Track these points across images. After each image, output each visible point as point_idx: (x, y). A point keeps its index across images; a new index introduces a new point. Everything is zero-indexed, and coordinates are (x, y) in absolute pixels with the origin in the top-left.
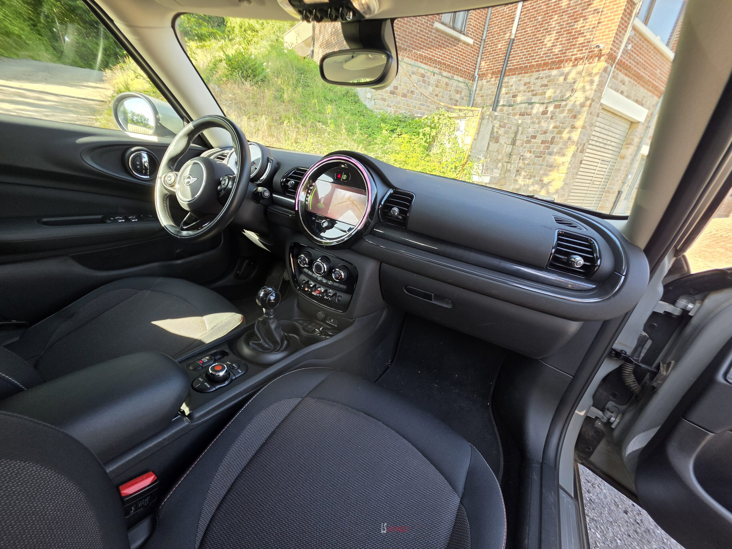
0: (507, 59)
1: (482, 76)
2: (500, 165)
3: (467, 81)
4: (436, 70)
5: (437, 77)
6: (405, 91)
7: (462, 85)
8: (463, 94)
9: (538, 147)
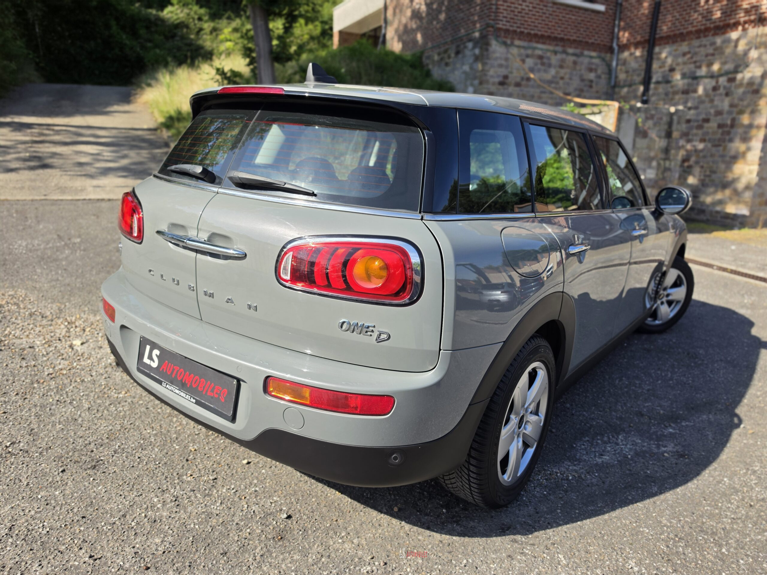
0: (654, 26)
1: (623, 48)
2: (654, 164)
3: (603, 55)
4: (559, 49)
5: (559, 56)
6: (518, 80)
7: (596, 61)
8: (599, 72)
9: (714, 133)
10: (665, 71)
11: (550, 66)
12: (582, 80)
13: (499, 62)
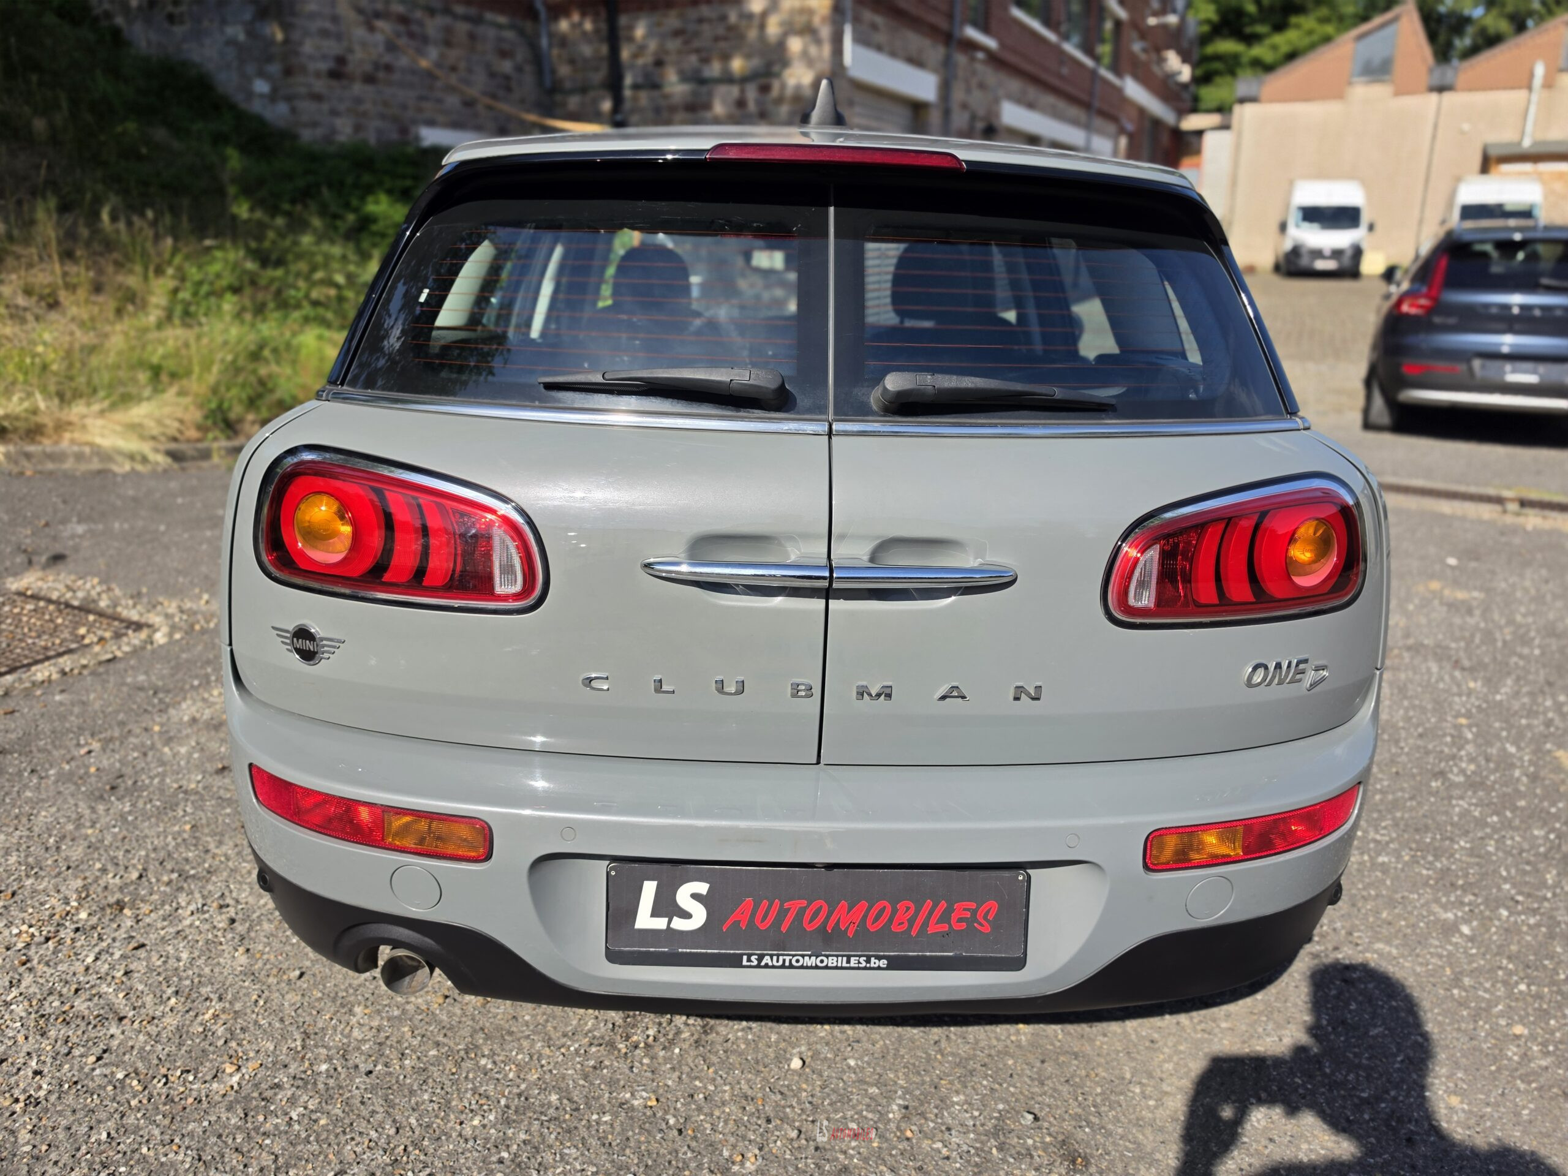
10: (645, 66)
11: (425, 40)
12: (492, 75)
13: (319, 24)
